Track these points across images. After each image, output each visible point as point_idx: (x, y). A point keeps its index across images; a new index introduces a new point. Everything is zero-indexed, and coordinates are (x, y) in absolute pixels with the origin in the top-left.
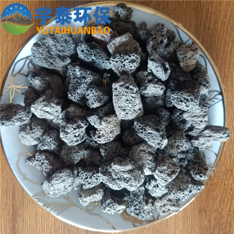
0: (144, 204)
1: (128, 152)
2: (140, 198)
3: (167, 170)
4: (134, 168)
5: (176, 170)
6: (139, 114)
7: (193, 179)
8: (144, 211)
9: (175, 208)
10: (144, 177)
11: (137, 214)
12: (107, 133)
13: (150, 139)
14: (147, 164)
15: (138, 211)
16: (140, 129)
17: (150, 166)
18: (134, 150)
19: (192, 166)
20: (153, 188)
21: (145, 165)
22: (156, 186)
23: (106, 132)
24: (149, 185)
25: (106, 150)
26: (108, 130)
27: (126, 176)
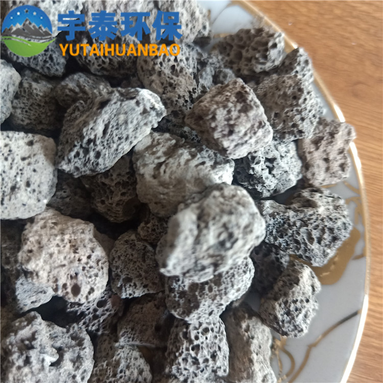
0: (311, 212)
1: (153, 215)
2: (292, 220)
3: (229, 112)
4: (198, 208)
5: (236, 88)
6: (45, 149)
7: (276, 70)
8: (331, 219)
9: (340, 133)
10: (233, 187)
11: (335, 239)
12: (71, 262)
13: (125, 136)
14: (201, 169)
15: (326, 236)
16: (85, 156)
17: (209, 163)
18: (149, 197)
19: (243, 63)
20: (274, 176)
21: (202, 174)
22: (271, 165)
23: (64, 265)
24: (263, 183)
25: (128, 280)
26: (62, 257)
27: (211, 237)
